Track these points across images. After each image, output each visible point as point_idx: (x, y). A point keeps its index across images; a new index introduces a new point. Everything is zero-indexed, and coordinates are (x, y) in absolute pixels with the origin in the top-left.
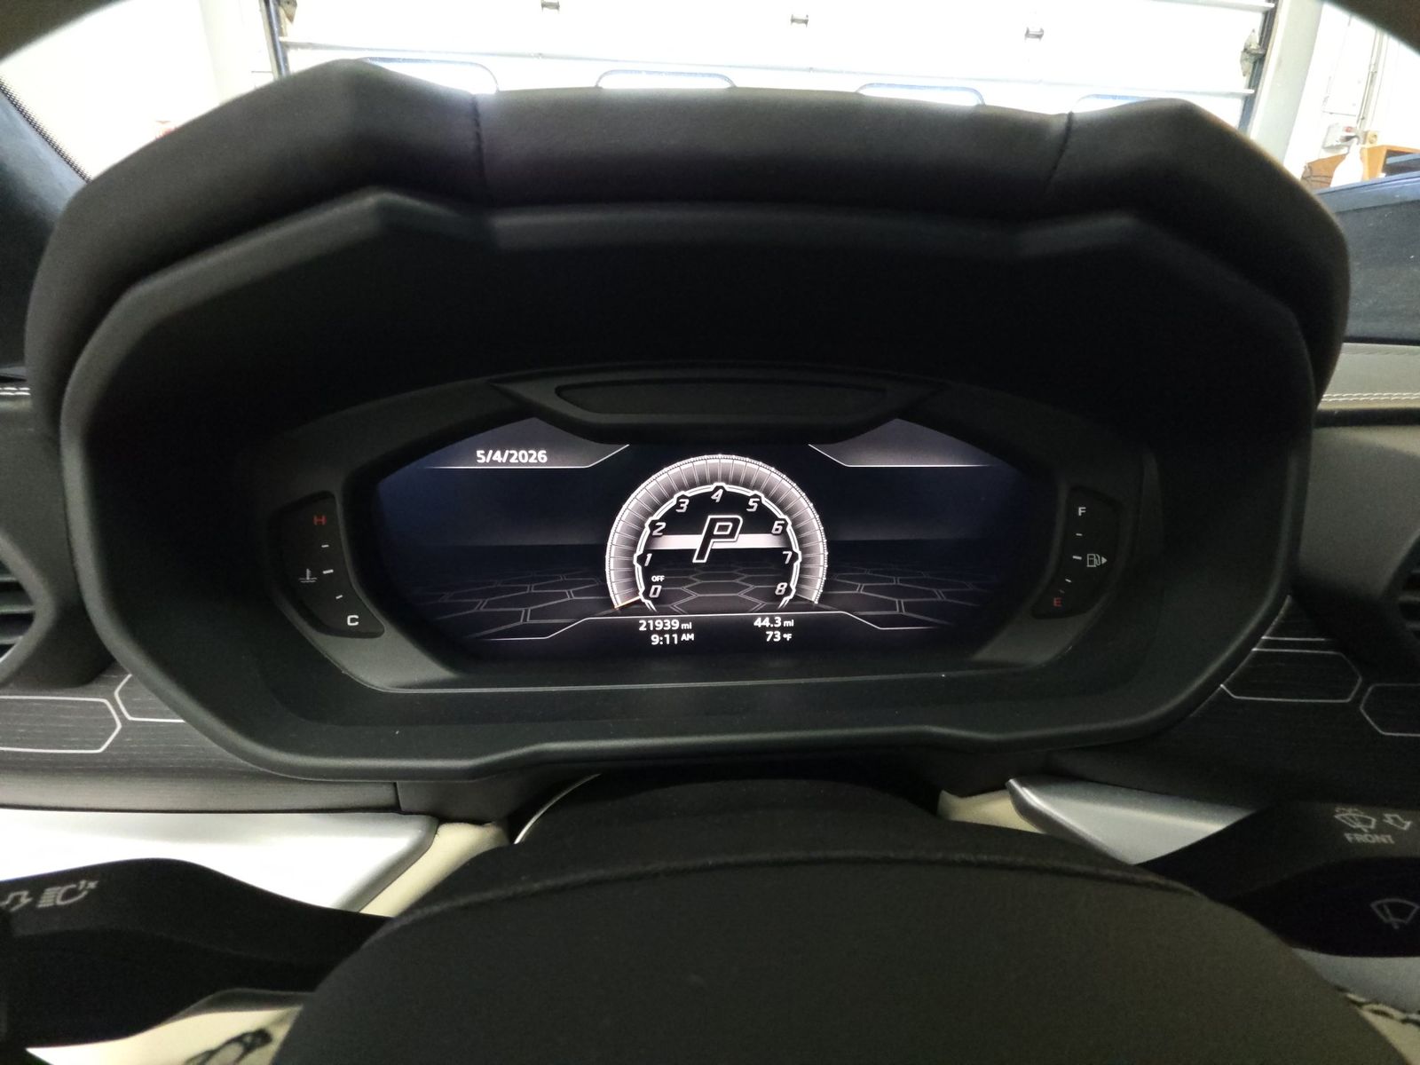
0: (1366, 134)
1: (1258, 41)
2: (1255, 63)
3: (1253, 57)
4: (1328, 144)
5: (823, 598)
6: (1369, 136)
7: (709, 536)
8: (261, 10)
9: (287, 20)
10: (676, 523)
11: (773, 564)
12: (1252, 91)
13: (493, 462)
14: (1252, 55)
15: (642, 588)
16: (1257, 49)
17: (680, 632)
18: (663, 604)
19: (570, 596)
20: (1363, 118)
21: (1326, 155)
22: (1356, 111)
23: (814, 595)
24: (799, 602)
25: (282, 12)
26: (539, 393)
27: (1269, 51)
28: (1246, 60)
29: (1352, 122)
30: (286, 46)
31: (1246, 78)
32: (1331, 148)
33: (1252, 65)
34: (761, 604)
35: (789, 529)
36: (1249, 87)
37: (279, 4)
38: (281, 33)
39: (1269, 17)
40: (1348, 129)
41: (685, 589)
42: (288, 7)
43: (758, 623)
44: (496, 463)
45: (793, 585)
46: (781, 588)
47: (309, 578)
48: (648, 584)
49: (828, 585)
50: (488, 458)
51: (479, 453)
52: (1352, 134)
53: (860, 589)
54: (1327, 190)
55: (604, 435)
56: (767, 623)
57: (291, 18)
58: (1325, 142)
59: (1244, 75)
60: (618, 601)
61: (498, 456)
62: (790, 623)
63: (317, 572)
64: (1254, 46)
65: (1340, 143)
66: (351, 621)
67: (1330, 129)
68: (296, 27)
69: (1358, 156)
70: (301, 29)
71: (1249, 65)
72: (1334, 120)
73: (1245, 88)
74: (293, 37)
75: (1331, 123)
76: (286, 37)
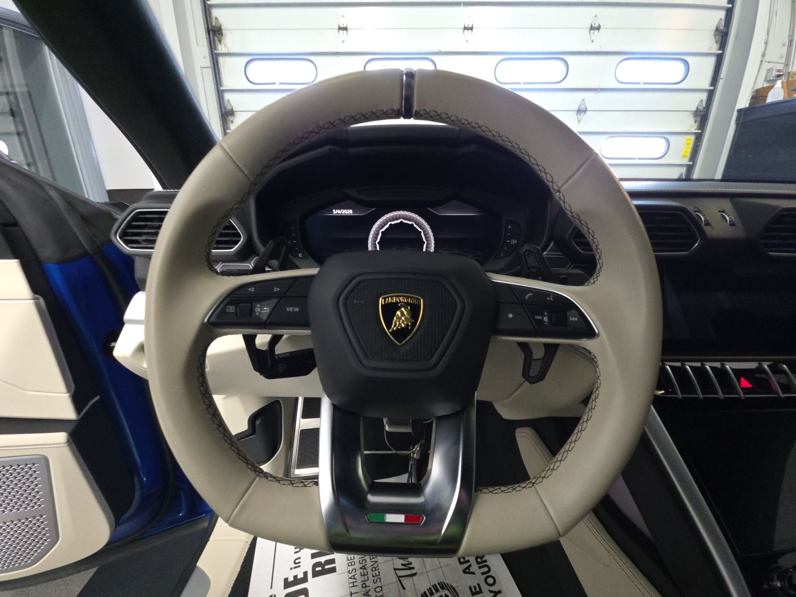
0: (789, 73)
1: (724, 24)
2: (722, 37)
3: (721, 34)
4: (768, 79)
6: (791, 74)
8: (206, 38)
9: (218, 43)
12: (721, 52)
13: (338, 213)
14: (720, 32)
16: (724, 29)
20: (787, 65)
21: (766, 85)
22: (783, 61)
25: (216, 39)
26: (352, 192)
27: (730, 29)
28: (717, 35)
29: (781, 67)
30: (218, 55)
31: (717, 45)
32: (770, 81)
33: (721, 38)
35: (422, 233)
36: (720, 50)
37: (215, 35)
38: (215, 49)
39: (729, 12)
40: (779, 71)
42: (219, 36)
44: (339, 214)
47: (290, 243)
49: (435, 248)
50: (336, 212)
51: (334, 210)
52: (781, 73)
54: (764, 104)
55: (368, 205)
57: (220, 41)
58: (766, 77)
59: (716, 43)
63: (292, 242)
64: (721, 28)
65: (774, 78)
66: (300, 255)
67: (768, 70)
68: (223, 46)
69: (781, 86)
70: (225, 46)
71: (719, 38)
72: (770, 66)
73: (717, 50)
74: (222, 50)
75: (768, 68)
76: (218, 50)
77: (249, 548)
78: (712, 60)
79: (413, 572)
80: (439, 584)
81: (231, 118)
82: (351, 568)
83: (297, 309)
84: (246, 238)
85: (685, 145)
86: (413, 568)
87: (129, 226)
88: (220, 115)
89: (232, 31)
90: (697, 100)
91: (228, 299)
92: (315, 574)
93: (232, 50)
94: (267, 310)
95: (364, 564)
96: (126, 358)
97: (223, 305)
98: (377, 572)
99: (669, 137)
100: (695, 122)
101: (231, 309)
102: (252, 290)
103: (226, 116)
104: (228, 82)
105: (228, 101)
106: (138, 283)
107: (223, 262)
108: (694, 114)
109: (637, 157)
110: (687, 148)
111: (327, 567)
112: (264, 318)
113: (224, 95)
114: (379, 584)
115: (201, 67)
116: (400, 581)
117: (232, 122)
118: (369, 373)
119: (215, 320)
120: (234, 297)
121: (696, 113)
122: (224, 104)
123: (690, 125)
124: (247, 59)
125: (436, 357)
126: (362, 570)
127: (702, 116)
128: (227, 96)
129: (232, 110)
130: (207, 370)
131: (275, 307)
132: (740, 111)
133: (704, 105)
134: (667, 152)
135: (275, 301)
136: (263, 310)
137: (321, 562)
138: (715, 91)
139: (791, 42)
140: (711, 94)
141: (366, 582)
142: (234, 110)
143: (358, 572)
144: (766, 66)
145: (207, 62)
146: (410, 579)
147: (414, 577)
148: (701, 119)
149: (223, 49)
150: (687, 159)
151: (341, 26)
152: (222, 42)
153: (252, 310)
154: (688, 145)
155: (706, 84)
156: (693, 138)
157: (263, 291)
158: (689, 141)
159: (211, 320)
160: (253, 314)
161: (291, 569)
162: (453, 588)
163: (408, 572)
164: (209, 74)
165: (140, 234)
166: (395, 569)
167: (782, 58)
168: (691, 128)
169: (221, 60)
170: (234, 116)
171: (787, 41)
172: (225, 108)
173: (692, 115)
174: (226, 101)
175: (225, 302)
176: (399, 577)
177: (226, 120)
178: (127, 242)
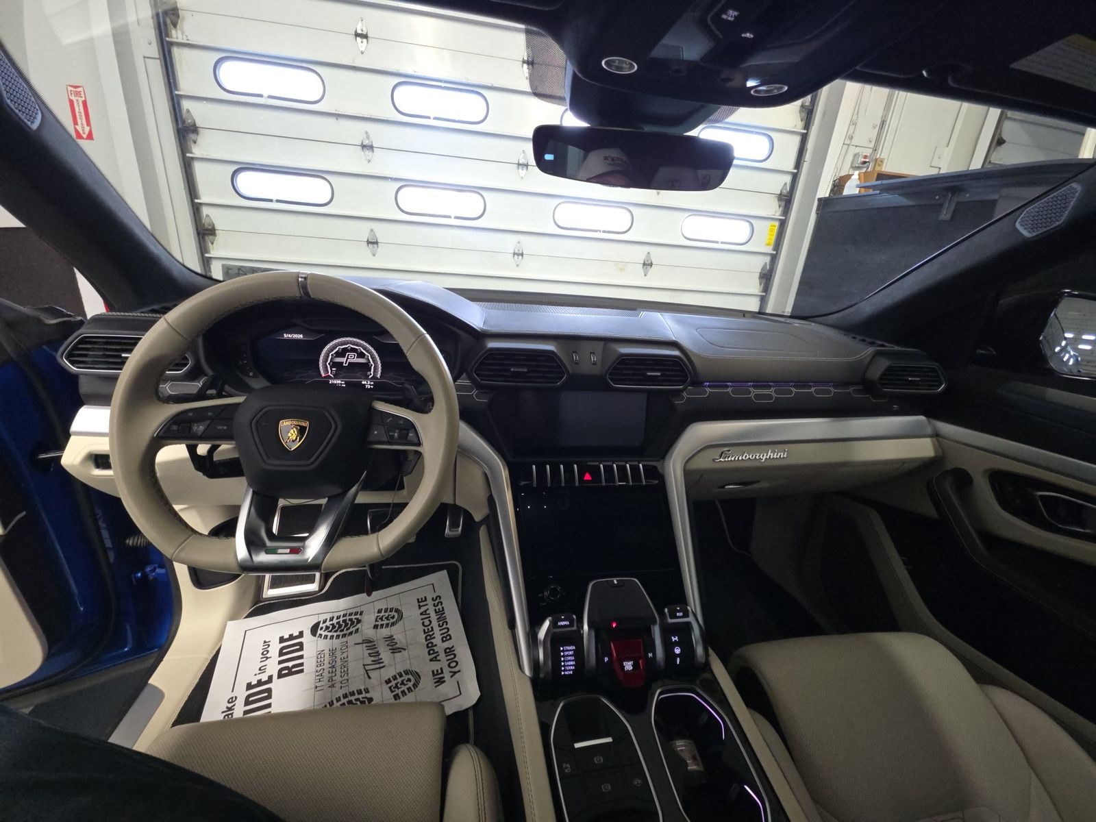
0: (876, 159)
1: (809, 100)
2: (808, 114)
3: (807, 111)
4: (854, 165)
5: (381, 377)
6: (878, 161)
7: (348, 358)
9: (172, 26)
10: (338, 354)
11: (366, 367)
12: (805, 131)
13: (288, 337)
14: (805, 109)
15: (330, 372)
16: (809, 105)
17: (341, 384)
18: (336, 377)
19: (310, 373)
20: (875, 150)
21: (848, 173)
22: (872, 145)
23: (379, 376)
24: (374, 377)
26: (299, 321)
27: (815, 106)
28: (803, 112)
29: (868, 152)
30: (171, 44)
31: (802, 123)
32: (855, 168)
33: (806, 115)
34: (363, 377)
35: (370, 358)
36: (805, 128)
38: (167, 35)
40: (865, 157)
41: (342, 372)
43: (363, 383)
45: (372, 373)
46: (369, 373)
47: (240, 363)
48: (332, 370)
49: (382, 373)
51: (285, 335)
52: (867, 160)
53: (391, 374)
54: (840, 196)
55: (317, 331)
56: (365, 383)
57: (175, 25)
58: (852, 162)
59: (802, 121)
60: (323, 375)
61: (290, 336)
62: (372, 383)
63: (242, 361)
64: (807, 104)
65: (860, 165)
66: (251, 374)
67: (856, 156)
68: (179, 32)
69: (858, 177)
70: (183, 33)
71: (804, 115)
72: (857, 150)
73: (802, 129)
74: (177, 38)
75: (856, 152)
76: (172, 37)
77: (209, 664)
78: (797, 139)
79: (381, 665)
80: (404, 671)
81: (192, 136)
82: (319, 669)
83: (225, 428)
84: (193, 363)
85: (767, 232)
86: (383, 662)
87: (75, 348)
88: (176, 131)
89: (194, 14)
90: (780, 183)
91: (172, 421)
92: (280, 676)
93: (194, 40)
94: (202, 428)
95: (333, 664)
96: (74, 466)
97: (168, 425)
98: (346, 669)
99: (753, 221)
100: (780, 207)
101: (175, 428)
102: (191, 414)
103: (185, 134)
104: (186, 85)
105: (188, 111)
106: (82, 398)
107: (172, 380)
108: (778, 197)
109: (720, 240)
110: (771, 235)
111: (293, 670)
112: (200, 434)
113: (181, 102)
114: (346, 677)
115: (144, 57)
116: (367, 674)
117: (195, 142)
118: (270, 468)
119: (163, 435)
120: (177, 419)
121: (780, 197)
122: (181, 117)
123: (774, 209)
124: (218, 55)
125: (313, 459)
126: (330, 670)
127: (786, 200)
128: (186, 105)
129: (195, 125)
130: (158, 475)
131: (208, 426)
132: (820, 200)
133: (788, 189)
134: (751, 238)
135: (209, 421)
136: (200, 428)
137: (289, 667)
138: (799, 176)
139: (883, 123)
140: (795, 177)
141: (334, 678)
142: (197, 125)
143: (326, 671)
144: (853, 151)
145: (154, 51)
146: (379, 670)
147: (382, 670)
148: (786, 204)
149: (180, 36)
150: (771, 247)
151: (359, 32)
152: (178, 27)
153: (190, 429)
154: (772, 232)
155: (790, 166)
156: (777, 224)
157: (200, 414)
158: (773, 227)
159: (159, 435)
160: (191, 431)
161: (256, 675)
162: (417, 673)
163: (378, 666)
164: (156, 68)
165: (85, 356)
166: (364, 665)
167: (870, 142)
168: (776, 212)
169: (176, 51)
170: (198, 134)
171: (878, 122)
172: (184, 122)
173: (777, 199)
174: (184, 111)
175: (171, 422)
176: (366, 671)
177: (184, 137)
178: (73, 363)
